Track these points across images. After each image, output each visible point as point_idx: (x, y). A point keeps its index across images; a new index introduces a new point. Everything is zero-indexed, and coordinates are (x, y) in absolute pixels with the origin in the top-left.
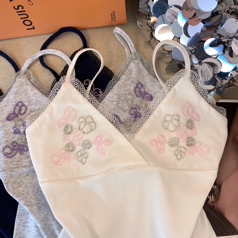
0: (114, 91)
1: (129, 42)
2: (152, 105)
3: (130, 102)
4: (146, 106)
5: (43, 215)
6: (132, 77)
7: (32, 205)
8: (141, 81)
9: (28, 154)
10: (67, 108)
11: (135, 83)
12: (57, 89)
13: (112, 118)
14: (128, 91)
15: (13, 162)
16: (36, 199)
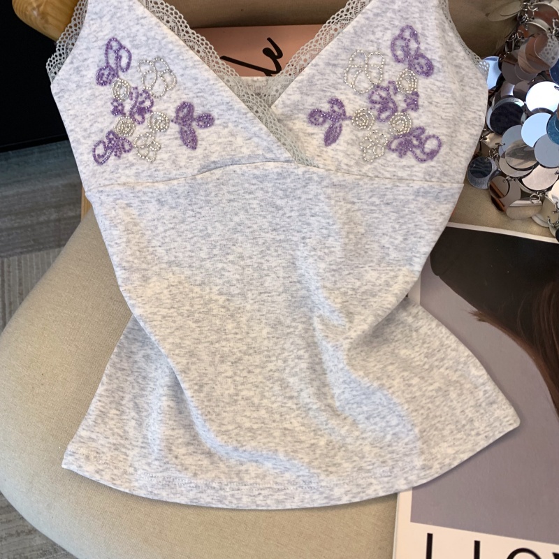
11: (396, 26)
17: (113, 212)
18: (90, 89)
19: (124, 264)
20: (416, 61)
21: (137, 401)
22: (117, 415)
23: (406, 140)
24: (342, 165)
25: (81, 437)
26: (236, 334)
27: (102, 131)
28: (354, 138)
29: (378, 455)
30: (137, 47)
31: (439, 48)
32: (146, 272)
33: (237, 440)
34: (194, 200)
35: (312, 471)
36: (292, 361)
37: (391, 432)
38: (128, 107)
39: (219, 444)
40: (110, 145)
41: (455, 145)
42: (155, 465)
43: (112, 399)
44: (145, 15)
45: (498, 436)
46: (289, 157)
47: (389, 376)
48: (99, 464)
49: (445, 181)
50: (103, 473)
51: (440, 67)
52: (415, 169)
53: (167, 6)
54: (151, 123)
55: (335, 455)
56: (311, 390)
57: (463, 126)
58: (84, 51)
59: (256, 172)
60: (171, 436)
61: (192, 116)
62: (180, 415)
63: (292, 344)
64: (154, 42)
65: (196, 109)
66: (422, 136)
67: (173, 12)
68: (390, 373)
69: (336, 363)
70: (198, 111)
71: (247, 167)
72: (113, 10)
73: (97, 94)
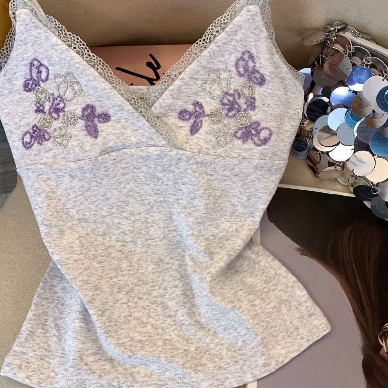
11: (239, 51)
15: (30, 156)
17: (37, 184)
18: (19, 94)
19: (46, 222)
20: (253, 75)
21: (57, 322)
22: (42, 333)
23: (247, 131)
24: (203, 149)
25: (15, 351)
26: (129, 270)
27: (28, 124)
28: (211, 129)
29: (232, 357)
30: (53, 65)
31: (269, 66)
32: (62, 228)
33: (130, 350)
34: (96, 174)
35: (185, 371)
36: (171, 289)
37: (241, 340)
38: (47, 107)
39: (117, 353)
40: (34, 135)
41: (281, 133)
42: (70, 371)
43: (38, 321)
44: (58, 43)
45: (316, 339)
46: (165, 144)
47: (239, 300)
48: (29, 371)
49: (275, 158)
50: (32, 378)
51: (270, 79)
52: (253, 151)
53: (74, 37)
54: (64, 119)
55: (202, 358)
56: (184, 311)
57: (286, 119)
58: (14, 67)
59: (141, 153)
60: (82, 348)
61: (94, 115)
62: (89, 333)
63: (170, 276)
64: (65, 62)
65: (97, 109)
66: (258, 128)
67: (79, 41)
68: (240, 297)
69: (201, 291)
70: (99, 111)
71: (135, 150)
72: (34, 39)
73: (24, 98)
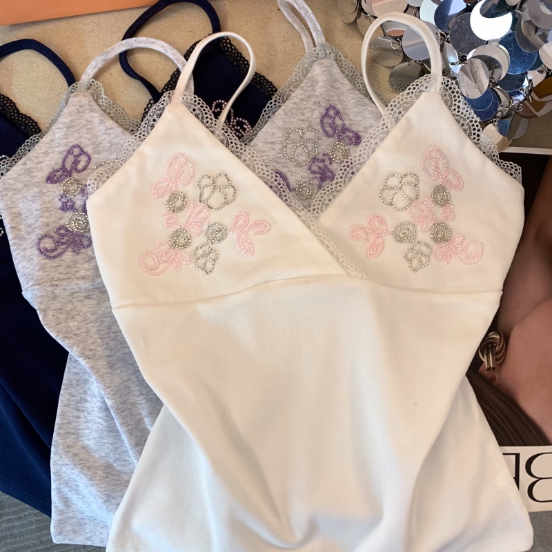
0: (277, 121)
1: (312, 21)
2: (359, 153)
3: (310, 146)
4: (346, 154)
5: (120, 381)
6: (317, 93)
7: (96, 357)
8: (336, 102)
9: (90, 253)
10: (176, 158)
11: (322, 106)
12: (155, 117)
13: (272, 177)
14: (307, 123)
15: (58, 268)
16: (105, 346)
20: (344, 135)
38: (79, 203)
